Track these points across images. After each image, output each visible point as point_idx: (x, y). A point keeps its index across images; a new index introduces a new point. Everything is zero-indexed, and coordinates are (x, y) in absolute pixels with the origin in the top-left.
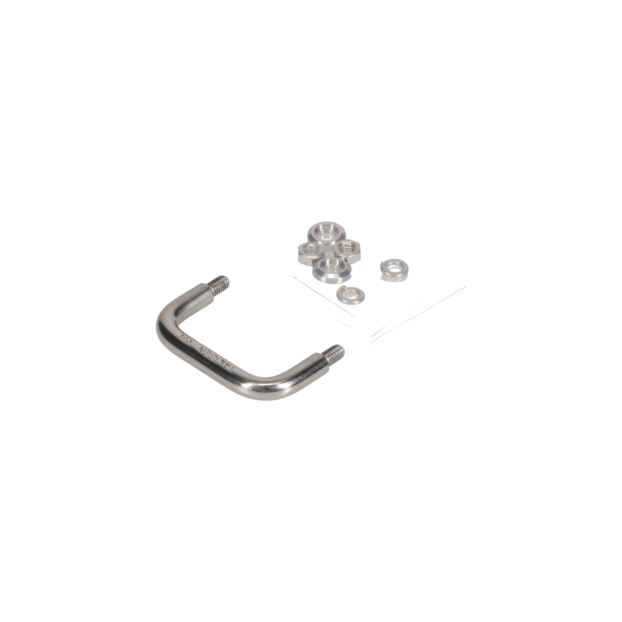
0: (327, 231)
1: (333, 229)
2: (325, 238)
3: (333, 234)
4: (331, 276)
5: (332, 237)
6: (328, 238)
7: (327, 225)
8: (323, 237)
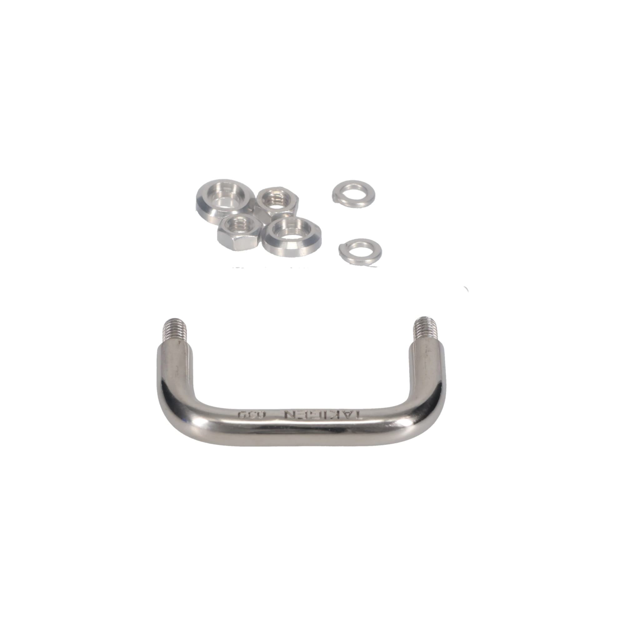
0: (226, 194)
1: (237, 192)
2: (222, 205)
3: (235, 199)
4: (292, 246)
5: (234, 205)
6: (228, 204)
7: (226, 185)
8: (219, 203)
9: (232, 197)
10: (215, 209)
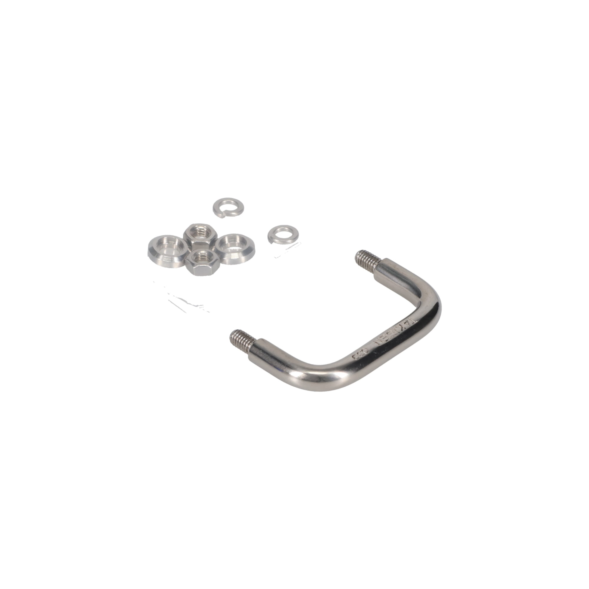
9: (174, 248)
10: (162, 255)
